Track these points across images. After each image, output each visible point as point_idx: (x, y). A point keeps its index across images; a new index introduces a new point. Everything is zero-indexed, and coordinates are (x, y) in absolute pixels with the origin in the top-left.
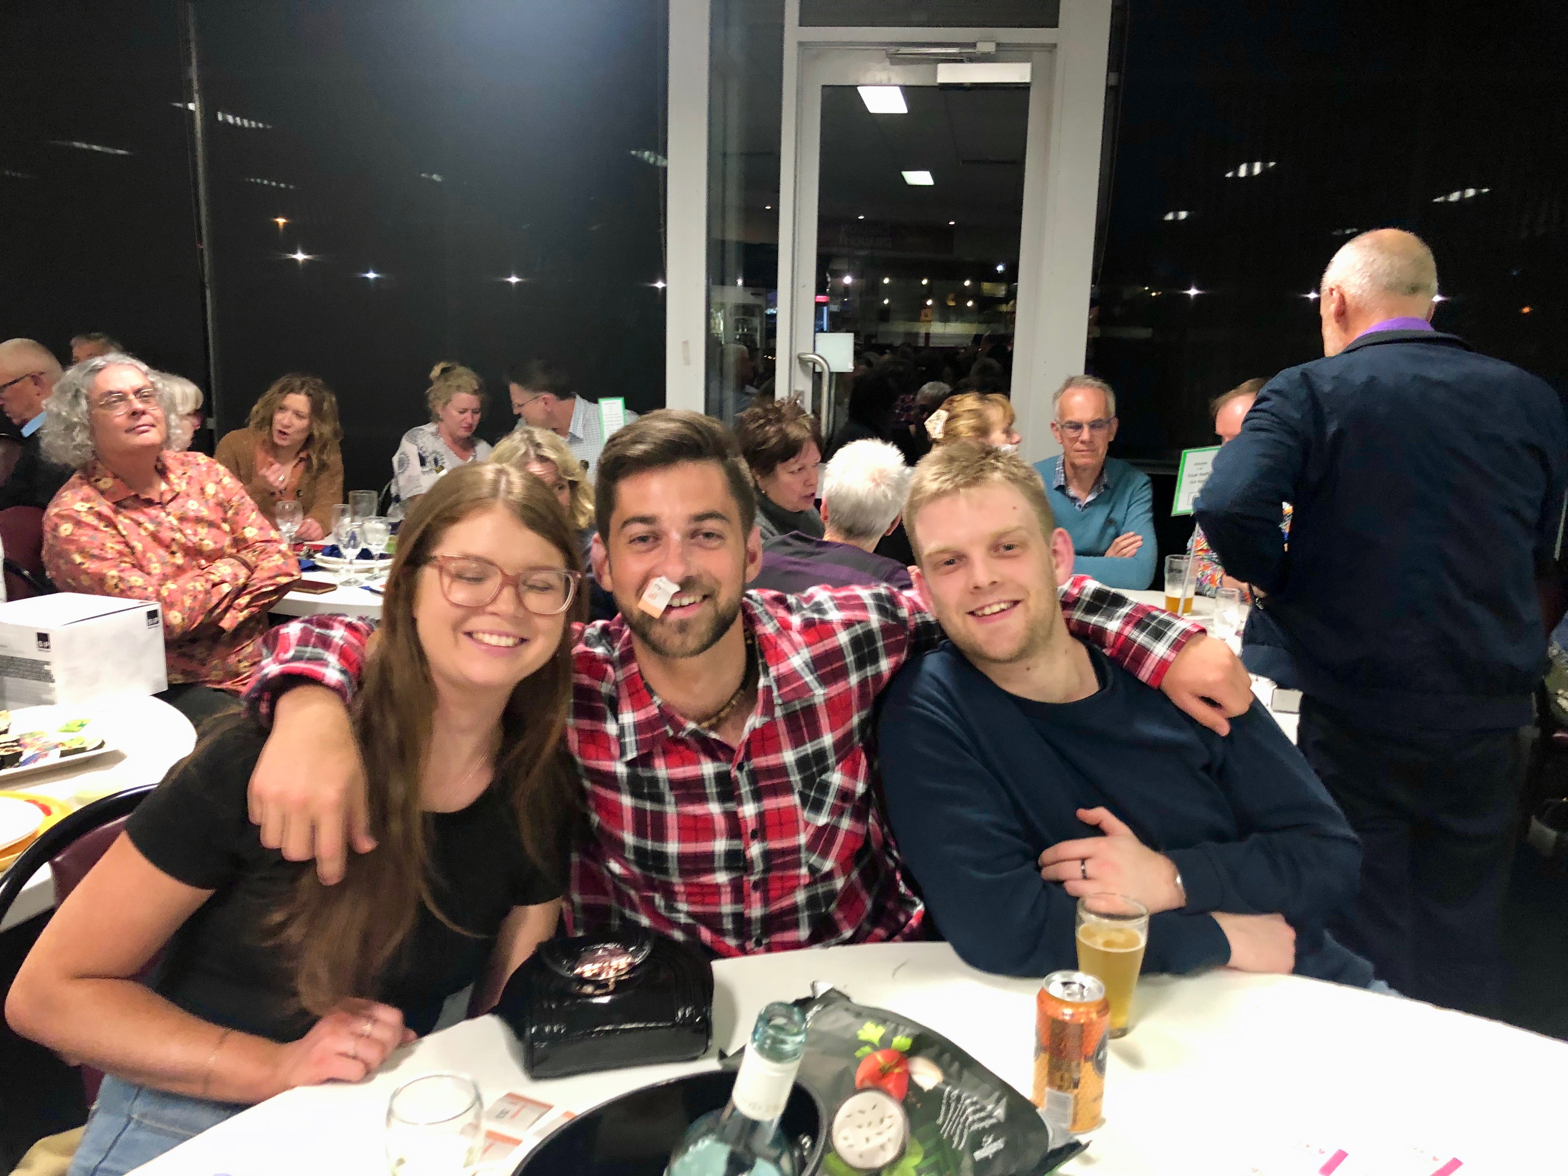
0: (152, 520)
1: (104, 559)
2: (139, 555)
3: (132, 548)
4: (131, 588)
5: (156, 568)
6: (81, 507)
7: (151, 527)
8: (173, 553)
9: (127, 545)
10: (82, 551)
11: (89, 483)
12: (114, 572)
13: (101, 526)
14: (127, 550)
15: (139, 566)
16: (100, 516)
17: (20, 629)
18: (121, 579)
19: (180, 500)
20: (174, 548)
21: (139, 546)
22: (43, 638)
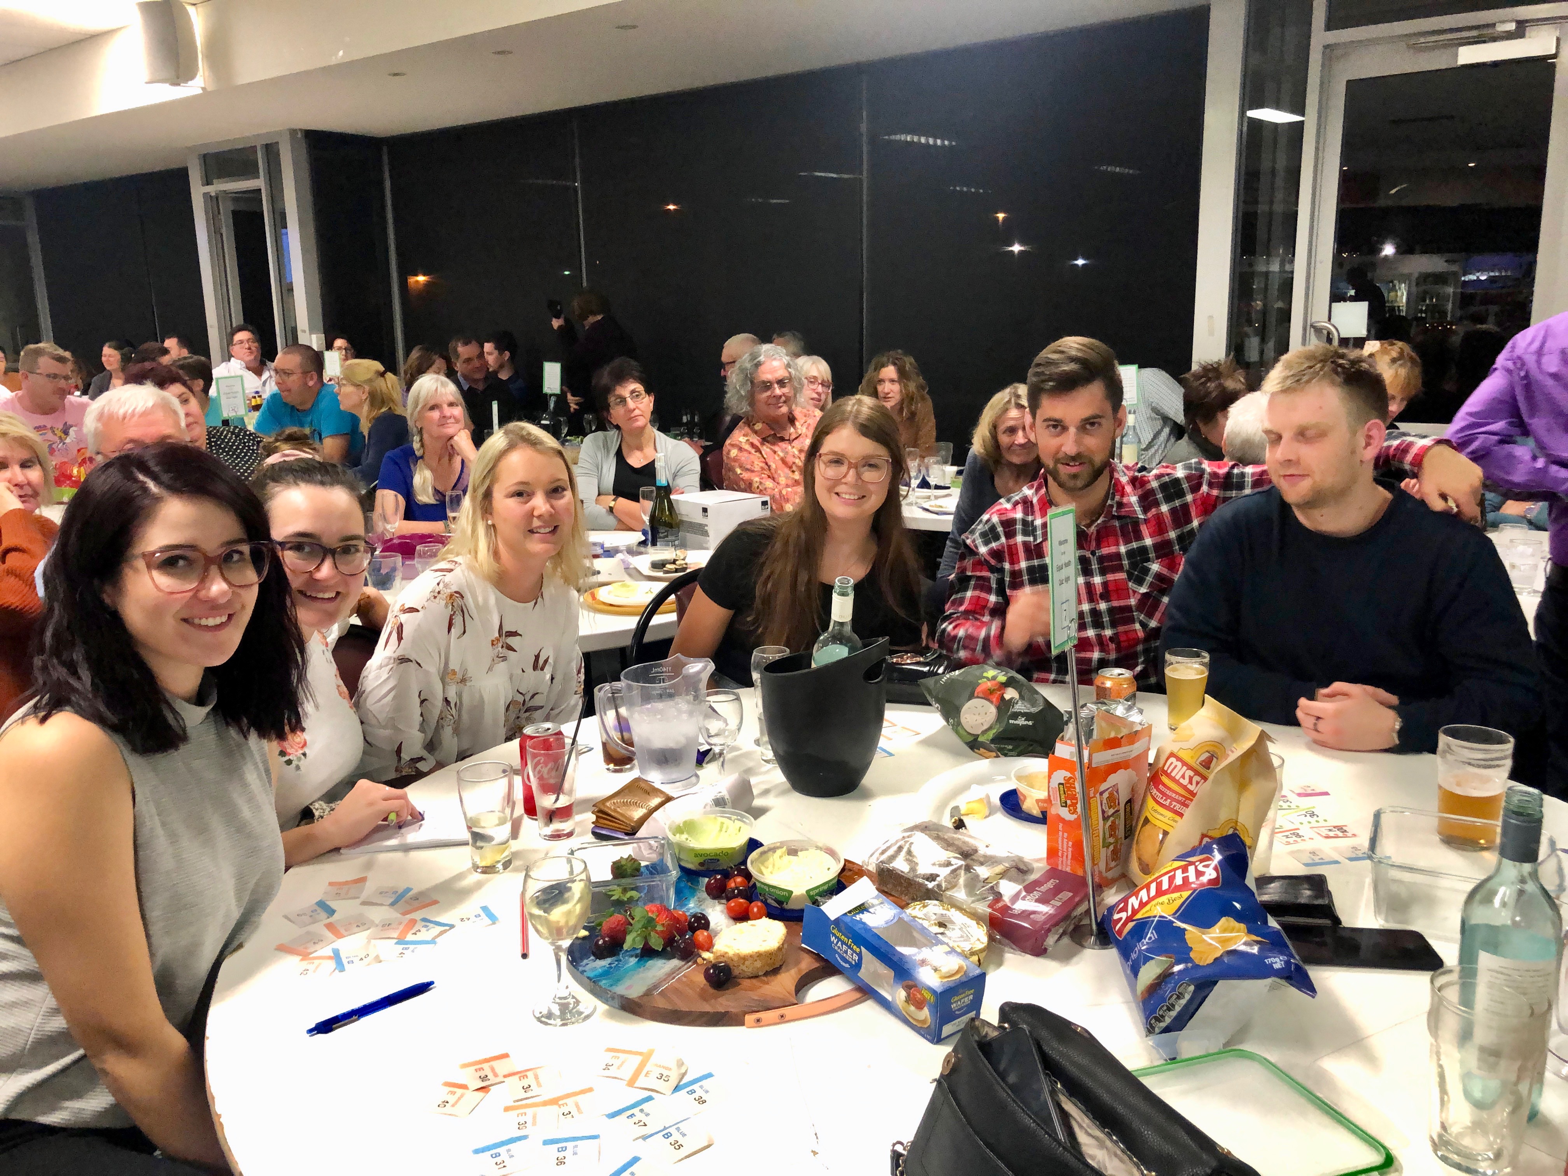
0: (782, 451)
1: (753, 471)
2: (773, 471)
3: (769, 466)
4: (765, 489)
5: (782, 480)
6: (743, 439)
7: (781, 454)
8: (793, 472)
9: (767, 464)
10: (741, 467)
11: (749, 426)
12: (757, 479)
13: (753, 451)
14: (766, 467)
15: (772, 477)
16: (752, 445)
17: (695, 504)
18: (761, 483)
19: (801, 439)
20: (794, 468)
21: (773, 466)
22: (705, 510)
